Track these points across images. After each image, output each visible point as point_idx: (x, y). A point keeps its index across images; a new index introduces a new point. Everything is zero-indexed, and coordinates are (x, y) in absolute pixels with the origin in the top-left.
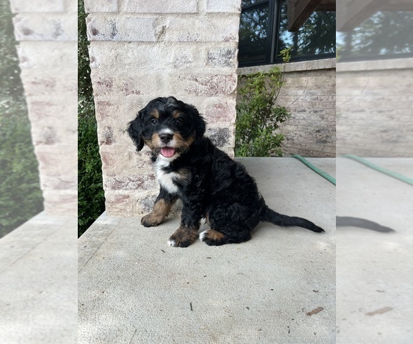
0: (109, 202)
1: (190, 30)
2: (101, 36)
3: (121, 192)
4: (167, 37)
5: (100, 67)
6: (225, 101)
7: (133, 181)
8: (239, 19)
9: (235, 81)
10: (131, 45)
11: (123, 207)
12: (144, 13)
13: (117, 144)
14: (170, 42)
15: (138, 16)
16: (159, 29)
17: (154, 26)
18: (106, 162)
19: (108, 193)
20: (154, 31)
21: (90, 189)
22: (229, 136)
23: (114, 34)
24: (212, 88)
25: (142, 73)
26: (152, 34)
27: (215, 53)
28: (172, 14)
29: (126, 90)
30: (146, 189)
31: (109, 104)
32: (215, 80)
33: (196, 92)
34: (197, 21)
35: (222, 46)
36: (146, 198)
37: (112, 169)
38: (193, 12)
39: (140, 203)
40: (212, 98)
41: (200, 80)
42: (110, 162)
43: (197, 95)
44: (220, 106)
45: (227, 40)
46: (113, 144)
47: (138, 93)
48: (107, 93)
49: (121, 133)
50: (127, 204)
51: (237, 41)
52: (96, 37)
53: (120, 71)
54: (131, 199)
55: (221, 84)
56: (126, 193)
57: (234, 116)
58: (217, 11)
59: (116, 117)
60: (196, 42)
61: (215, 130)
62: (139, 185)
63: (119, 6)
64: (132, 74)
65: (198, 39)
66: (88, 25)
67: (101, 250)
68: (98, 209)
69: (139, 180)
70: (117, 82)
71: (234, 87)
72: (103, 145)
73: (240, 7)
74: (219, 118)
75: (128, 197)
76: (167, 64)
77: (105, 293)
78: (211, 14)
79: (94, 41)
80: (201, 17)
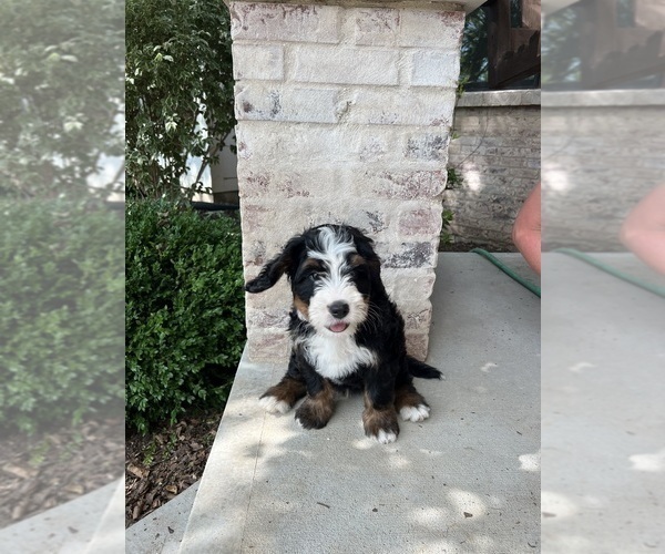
0: (253, 345)
2: (257, 114)
3: (272, 329)
5: (252, 157)
6: (428, 206)
9: (444, 180)
10: (300, 128)
11: (273, 351)
15: (312, 87)
16: (341, 105)
17: (335, 102)
19: (253, 332)
20: (334, 108)
22: (430, 253)
23: (275, 112)
24: (411, 189)
25: (314, 167)
26: (332, 112)
27: (419, 141)
28: (361, 85)
29: (289, 190)
31: (262, 209)
32: (416, 178)
33: (389, 194)
34: (396, 97)
35: (429, 131)
37: (261, 299)
38: (392, 84)
40: (410, 201)
41: (395, 177)
43: (389, 198)
44: (421, 213)
45: (436, 124)
47: (306, 194)
48: (260, 194)
49: (278, 249)
50: (280, 347)
51: (451, 125)
52: (249, 115)
53: (282, 164)
54: (286, 339)
55: (424, 184)
56: (280, 331)
57: (439, 227)
58: (425, 84)
59: (271, 228)
60: (393, 125)
61: (411, 245)
63: (285, 72)
64: (299, 169)
65: (396, 120)
66: (238, 98)
70: (277, 178)
71: (442, 187)
72: (250, 266)
74: (417, 228)
75: (282, 337)
76: (351, 155)
78: (416, 88)
79: (245, 119)
80: (402, 91)
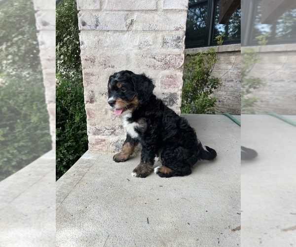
0: (91, 144)
1: (151, 22)
2: (88, 27)
3: (100, 137)
4: (134, 27)
5: (87, 49)
6: (175, 73)
7: (108, 130)
8: (186, 14)
9: (182, 59)
10: (109, 33)
11: (100, 148)
12: (119, 10)
13: (98, 103)
14: (136, 31)
15: (114, 12)
16: (129, 21)
17: (126, 20)
18: (90, 115)
19: (91, 138)
20: (125, 23)
21: (78, 134)
22: (177, 99)
23: (97, 25)
24: (166, 64)
25: (116, 53)
26: (124, 25)
27: (169, 39)
28: (138, 10)
29: (105, 65)
30: (117, 135)
31: (92, 75)
32: (168, 58)
33: (154, 67)
34: (156, 16)
35: (174, 33)
36: (117, 142)
37: (93, 121)
38: (153, 9)
39: (113, 145)
40: (166, 71)
41: (157, 58)
42: (93, 116)
43: (155, 69)
44: (171, 77)
45: (177, 29)
46: (95, 103)
47: (113, 67)
48: (91, 67)
49: (101, 95)
50: (104, 146)
51: (185, 30)
52: (85, 27)
53: (101, 52)
54: (107, 142)
55: (172, 61)
56: (103, 137)
57: (181, 84)
58: (171, 8)
59: (97, 84)
60: (155, 31)
61: (167, 94)
62: (112, 133)
63: (101, 5)
64: (109, 54)
65: (156, 28)
66: (79, 19)
67: (85, 178)
68: (83, 148)
69: (112, 129)
70: (99, 59)
71: (182, 63)
72: (88, 104)
73: (187, 5)
74: (170, 85)
75: (104, 140)
76: (134, 47)
77: (88, 208)
78: (166, 11)
79: (83, 30)
80: (159, 12)
